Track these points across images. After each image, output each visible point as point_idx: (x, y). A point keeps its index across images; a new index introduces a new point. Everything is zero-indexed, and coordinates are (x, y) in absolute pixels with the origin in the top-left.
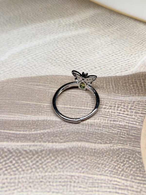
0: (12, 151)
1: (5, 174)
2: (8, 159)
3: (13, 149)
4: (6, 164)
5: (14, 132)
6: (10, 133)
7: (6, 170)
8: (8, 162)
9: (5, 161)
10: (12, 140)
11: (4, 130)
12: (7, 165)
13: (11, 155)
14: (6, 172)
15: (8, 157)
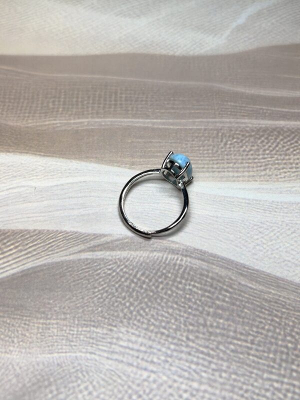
0: (293, 130)
1: (294, 155)
2: (293, 139)
3: (293, 128)
4: (291, 144)
5: (287, 110)
6: (283, 112)
7: (295, 150)
8: (292, 142)
9: (289, 141)
10: (289, 119)
11: (275, 107)
12: (293, 146)
13: (293, 135)
14: (295, 152)
15: (291, 137)
